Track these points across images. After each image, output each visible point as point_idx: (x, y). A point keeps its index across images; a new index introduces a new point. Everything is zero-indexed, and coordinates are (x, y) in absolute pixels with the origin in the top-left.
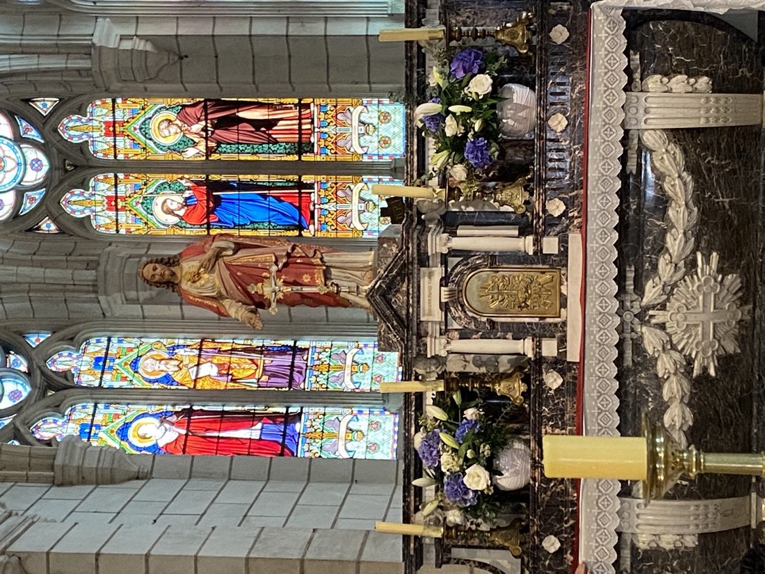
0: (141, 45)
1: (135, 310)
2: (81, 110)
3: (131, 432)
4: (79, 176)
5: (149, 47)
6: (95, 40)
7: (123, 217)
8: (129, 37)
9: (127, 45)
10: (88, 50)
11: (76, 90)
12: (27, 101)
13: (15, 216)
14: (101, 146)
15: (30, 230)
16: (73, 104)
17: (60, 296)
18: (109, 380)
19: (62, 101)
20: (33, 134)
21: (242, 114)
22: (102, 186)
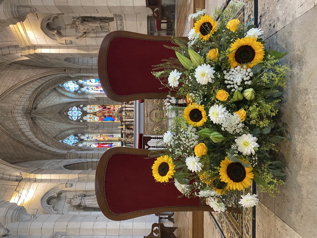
0: (94, 98)
1: (92, 131)
2: (86, 106)
3: (91, 146)
4: (85, 115)
5: (95, 98)
6: (88, 97)
7: (91, 120)
8: (93, 97)
9: (92, 98)
10: (87, 99)
11: (86, 104)
12: (79, 105)
13: (77, 120)
14: (88, 111)
15: (79, 121)
16: (85, 106)
17: (83, 129)
18: (89, 140)
19: (84, 105)
20: (80, 109)
21: (107, 107)
22: (88, 116)
